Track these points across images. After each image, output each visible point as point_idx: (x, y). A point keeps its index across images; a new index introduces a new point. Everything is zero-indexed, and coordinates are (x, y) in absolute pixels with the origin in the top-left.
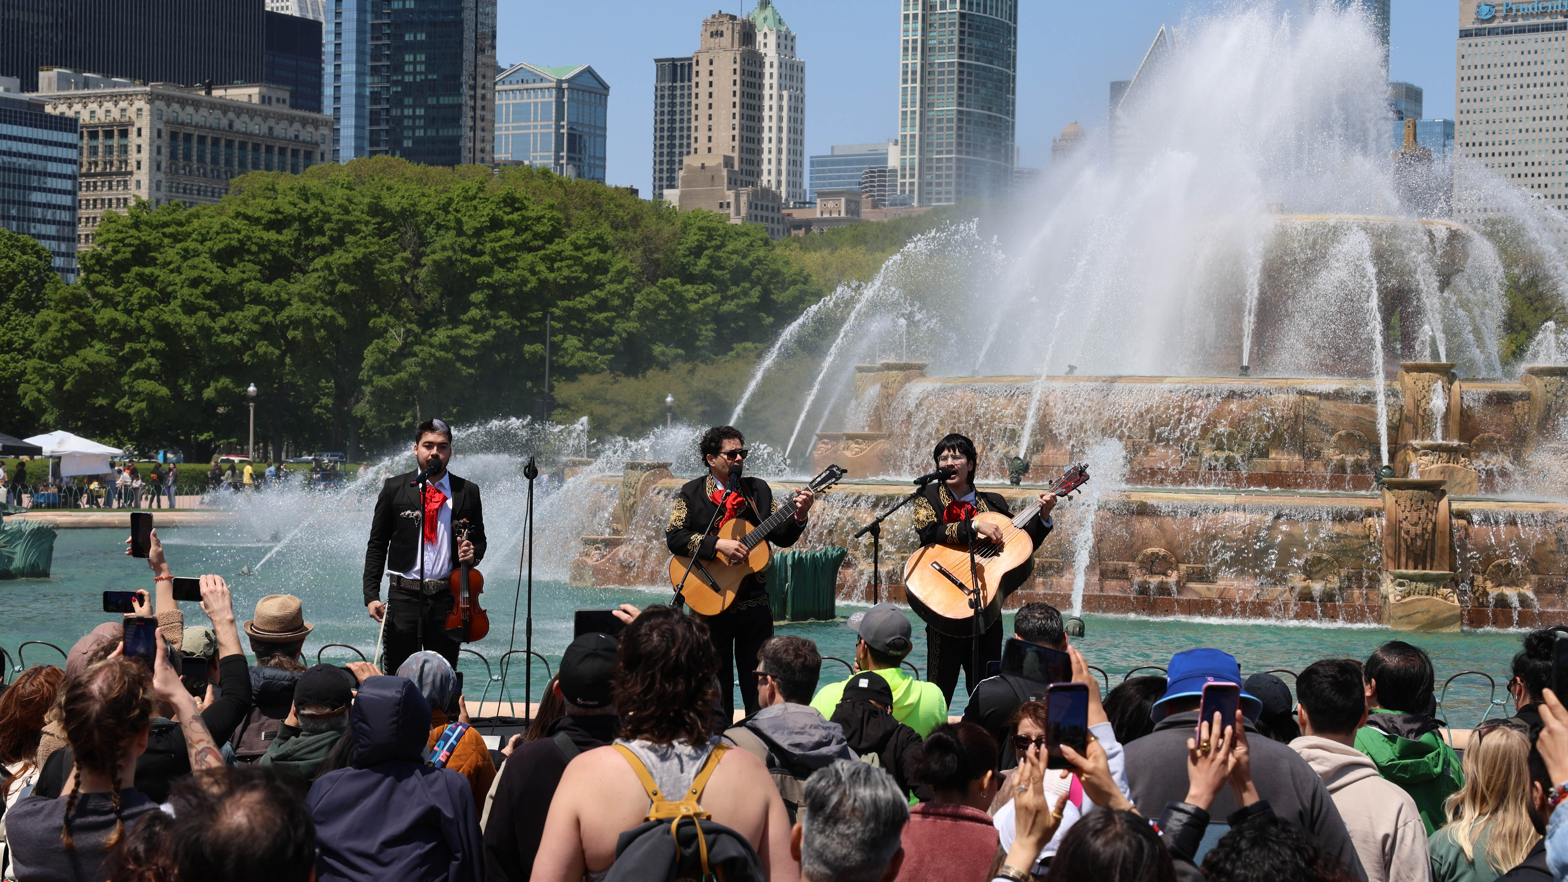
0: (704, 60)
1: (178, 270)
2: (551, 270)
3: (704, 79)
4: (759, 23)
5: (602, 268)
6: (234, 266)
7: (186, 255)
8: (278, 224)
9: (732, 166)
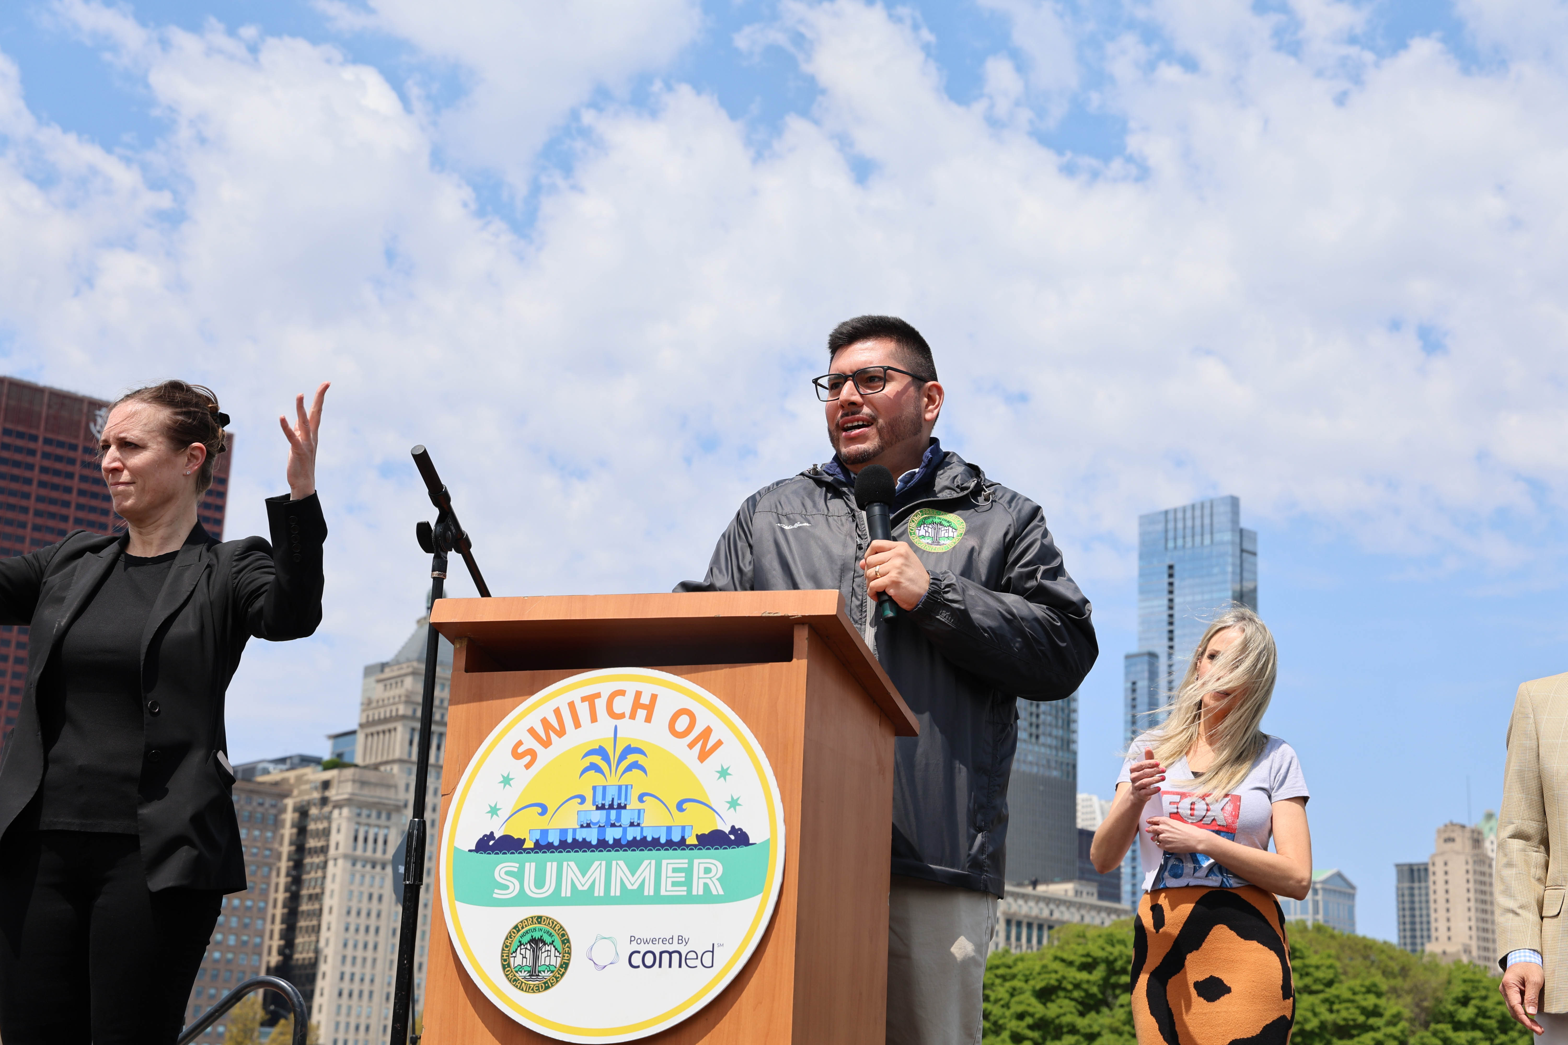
0: (1439, 862)
1: (1007, 1006)
2: (1331, 1011)
3: (1440, 878)
4: (1485, 830)
5: (1376, 1012)
6: (1053, 1001)
7: (1013, 993)
8: (1088, 966)
9: (1470, 952)
